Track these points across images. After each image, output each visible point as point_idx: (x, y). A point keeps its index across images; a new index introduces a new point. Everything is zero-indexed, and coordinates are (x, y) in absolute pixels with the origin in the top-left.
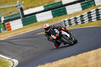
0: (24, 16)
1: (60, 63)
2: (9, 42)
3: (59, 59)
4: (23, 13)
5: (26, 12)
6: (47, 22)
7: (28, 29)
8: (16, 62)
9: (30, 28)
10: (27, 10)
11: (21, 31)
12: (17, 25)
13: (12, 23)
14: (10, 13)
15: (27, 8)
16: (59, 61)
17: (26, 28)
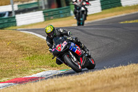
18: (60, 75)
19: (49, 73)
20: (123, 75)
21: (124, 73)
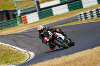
0: (40, 9)
1: (76, 56)
2: (25, 35)
3: (75, 52)
4: (39, 7)
5: (42, 6)
6: (63, 15)
7: (44, 22)
8: (32, 54)
9: (46, 22)
10: (43, 4)
11: (37, 24)
12: (33, 18)
13: (28, 16)
14: (27, 6)
15: (44, 2)
16: (75, 54)
17: (43, 21)
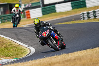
18: (13, 62)
19: (5, 61)
20: (58, 62)
21: (58, 60)
